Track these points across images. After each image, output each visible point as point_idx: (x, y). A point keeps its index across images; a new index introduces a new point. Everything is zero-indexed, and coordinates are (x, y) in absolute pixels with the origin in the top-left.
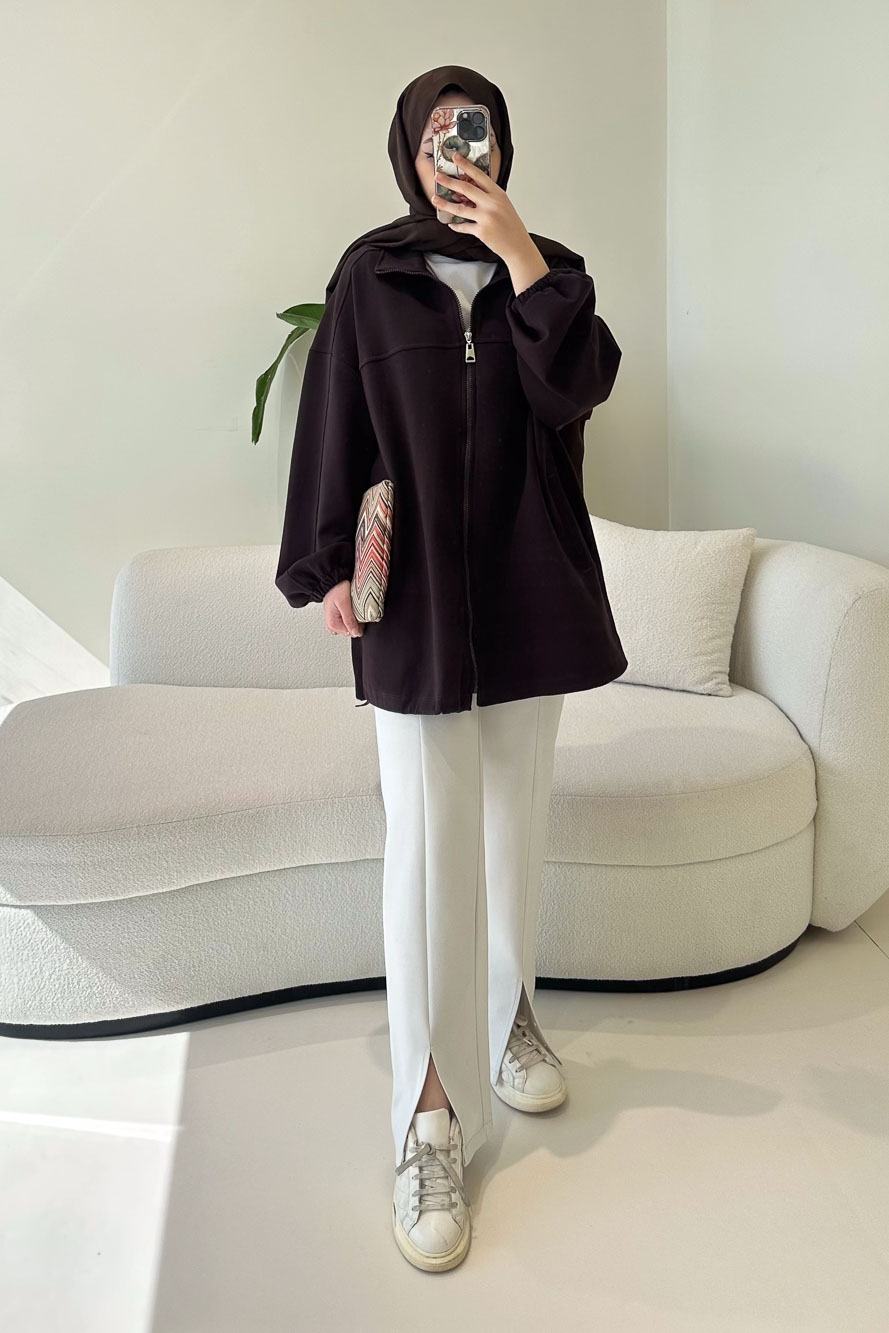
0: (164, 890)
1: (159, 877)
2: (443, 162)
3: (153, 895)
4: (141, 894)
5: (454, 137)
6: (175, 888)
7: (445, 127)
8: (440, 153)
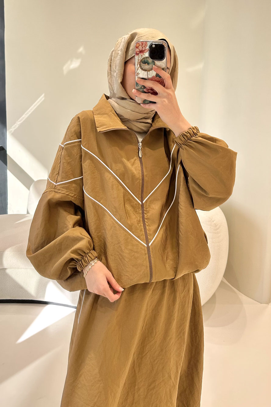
2: (140, 71)
5: (147, 57)
8: (138, 65)
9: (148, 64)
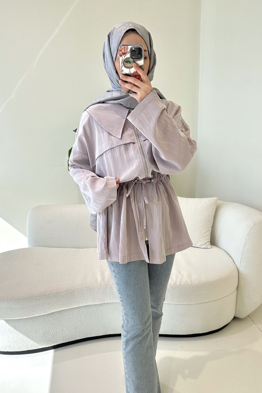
0: (45, 314)
1: (43, 311)
3: (42, 315)
4: (38, 315)
5: (128, 58)
6: (48, 313)
7: (125, 54)
8: (122, 64)
9: (130, 63)
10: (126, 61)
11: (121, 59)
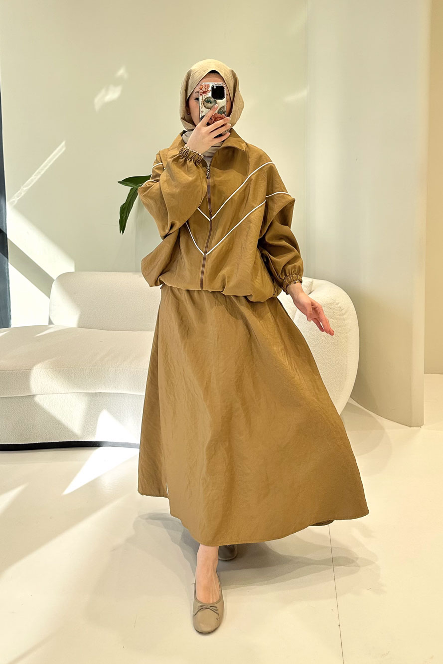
5: (209, 97)
7: (205, 92)
8: (202, 104)
9: (211, 103)
10: (207, 101)
11: (201, 98)
